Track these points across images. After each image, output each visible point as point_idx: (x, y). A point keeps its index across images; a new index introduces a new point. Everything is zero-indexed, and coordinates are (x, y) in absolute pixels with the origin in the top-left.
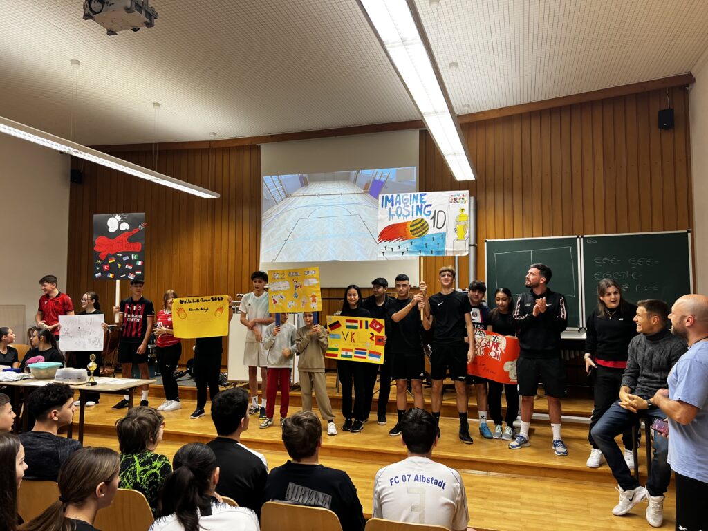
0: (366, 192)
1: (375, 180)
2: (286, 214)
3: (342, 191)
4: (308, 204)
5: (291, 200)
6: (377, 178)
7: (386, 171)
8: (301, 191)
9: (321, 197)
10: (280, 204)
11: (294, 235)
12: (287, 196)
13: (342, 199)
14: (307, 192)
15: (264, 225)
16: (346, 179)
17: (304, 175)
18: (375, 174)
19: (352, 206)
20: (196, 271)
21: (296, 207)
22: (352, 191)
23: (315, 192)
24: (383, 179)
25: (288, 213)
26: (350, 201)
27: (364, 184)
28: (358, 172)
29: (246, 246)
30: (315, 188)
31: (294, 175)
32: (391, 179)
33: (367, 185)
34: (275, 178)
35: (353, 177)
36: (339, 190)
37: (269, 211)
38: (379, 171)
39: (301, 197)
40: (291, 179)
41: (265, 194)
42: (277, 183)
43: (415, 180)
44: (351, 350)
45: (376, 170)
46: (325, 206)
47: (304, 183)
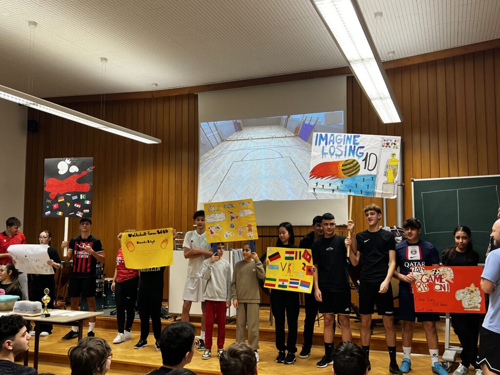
0: (296, 136)
1: (304, 124)
2: (221, 158)
3: (274, 134)
4: (242, 147)
5: (226, 144)
6: (307, 122)
7: (315, 116)
8: (236, 136)
9: (253, 140)
10: (216, 149)
11: (229, 177)
12: (223, 141)
13: (274, 142)
14: (240, 136)
15: (201, 168)
16: (277, 123)
17: (238, 121)
18: (304, 119)
19: (282, 149)
20: (140, 211)
21: (231, 151)
22: (282, 134)
23: (249, 136)
24: (312, 123)
25: (223, 156)
26: (280, 144)
27: (295, 128)
28: (289, 117)
29: (185, 187)
30: (247, 133)
31: (229, 121)
32: (321, 122)
33: (297, 129)
34: (211, 124)
35: (283, 122)
36: (269, 134)
37: (206, 155)
38: (309, 115)
39: (236, 141)
40: (226, 125)
41: (202, 139)
42: (214, 129)
43: (343, 124)
44: (286, 281)
45: (306, 115)
46: (258, 149)
47: (239, 128)
